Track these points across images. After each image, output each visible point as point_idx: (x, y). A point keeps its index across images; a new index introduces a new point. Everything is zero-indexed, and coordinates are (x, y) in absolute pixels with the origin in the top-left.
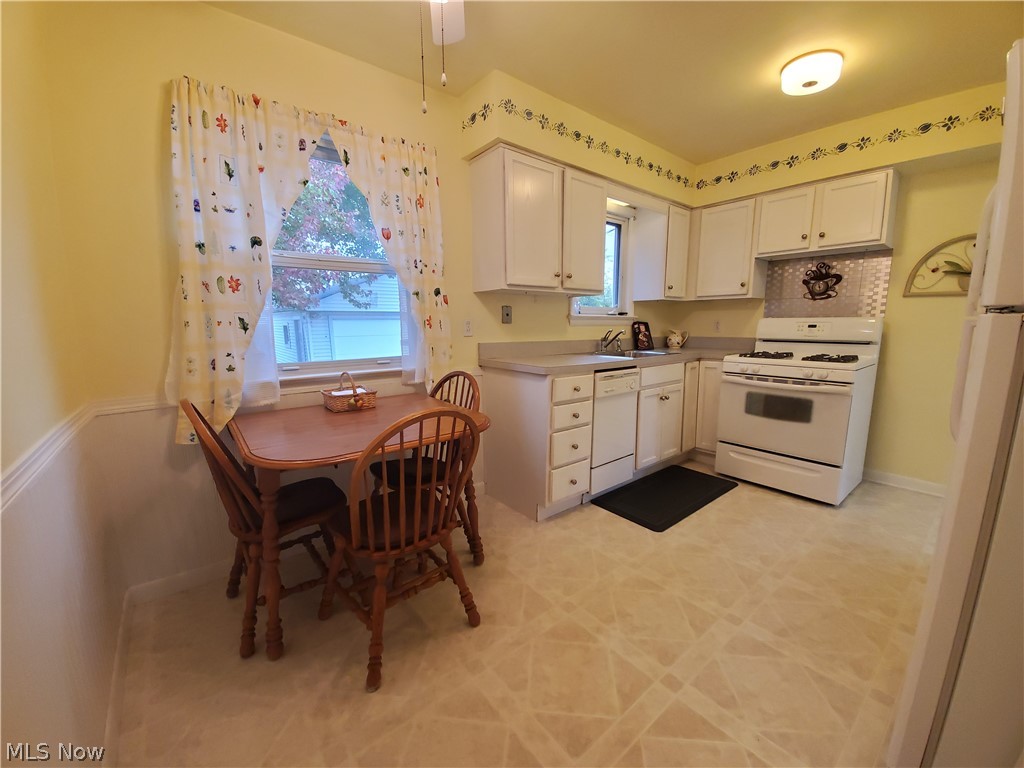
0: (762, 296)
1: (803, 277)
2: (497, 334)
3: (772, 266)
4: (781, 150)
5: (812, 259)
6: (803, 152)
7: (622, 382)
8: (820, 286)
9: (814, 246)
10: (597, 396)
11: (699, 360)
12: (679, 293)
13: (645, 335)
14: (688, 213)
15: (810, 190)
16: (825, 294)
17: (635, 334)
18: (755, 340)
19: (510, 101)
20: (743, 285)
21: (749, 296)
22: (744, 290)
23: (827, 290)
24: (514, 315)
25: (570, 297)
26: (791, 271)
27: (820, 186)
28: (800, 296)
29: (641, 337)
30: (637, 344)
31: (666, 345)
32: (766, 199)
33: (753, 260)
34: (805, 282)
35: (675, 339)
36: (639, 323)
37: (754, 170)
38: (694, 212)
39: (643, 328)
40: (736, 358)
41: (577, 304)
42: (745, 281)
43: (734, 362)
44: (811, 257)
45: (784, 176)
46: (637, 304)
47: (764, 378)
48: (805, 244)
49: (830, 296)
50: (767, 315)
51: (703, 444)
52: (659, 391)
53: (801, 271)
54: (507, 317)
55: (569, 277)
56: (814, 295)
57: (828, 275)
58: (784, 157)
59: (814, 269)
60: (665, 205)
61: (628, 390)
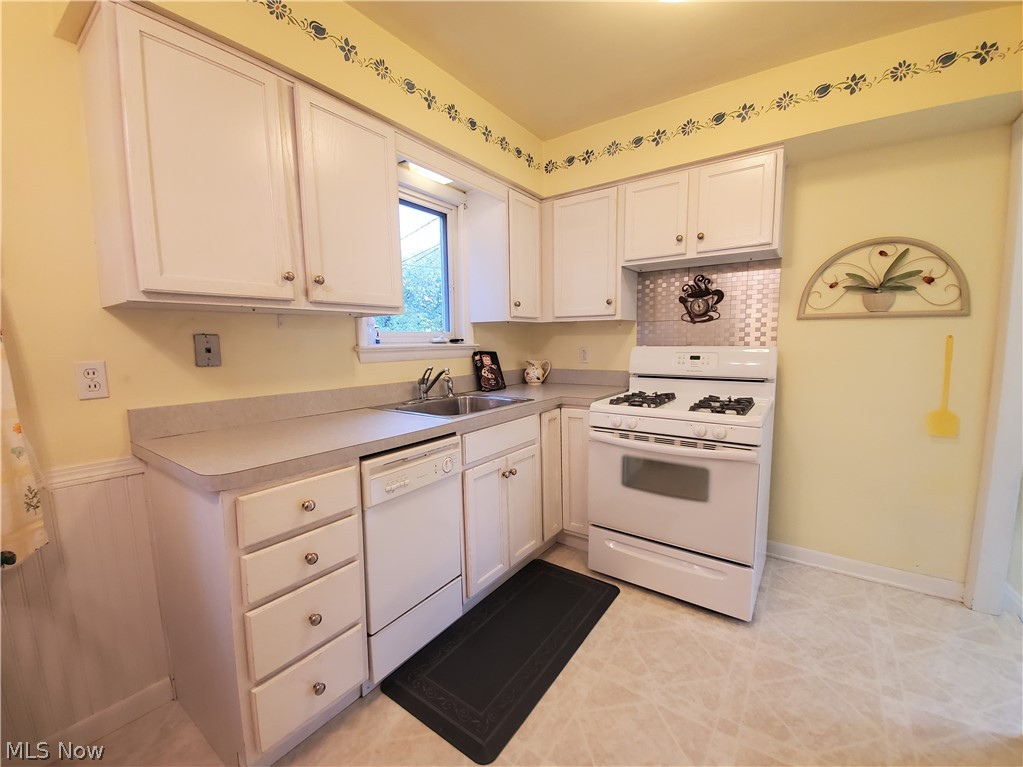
0: (633, 317)
1: (679, 293)
2: (185, 388)
3: (642, 276)
4: (644, 122)
5: (688, 270)
6: (672, 126)
8: (699, 305)
9: (692, 251)
10: (368, 503)
11: (560, 406)
12: (529, 311)
13: (491, 371)
14: (536, 204)
15: (682, 176)
16: (705, 316)
17: (478, 368)
18: (627, 375)
20: (609, 303)
21: (616, 318)
22: (610, 310)
23: (708, 311)
24: (226, 350)
26: (664, 285)
27: (694, 171)
28: (676, 318)
29: (485, 373)
30: (480, 383)
31: (523, 381)
32: (631, 187)
33: (620, 270)
34: (682, 300)
35: (534, 373)
36: (482, 353)
37: (613, 148)
38: (547, 205)
39: (487, 360)
40: (604, 405)
41: (370, 328)
42: (612, 298)
43: (603, 411)
44: (686, 268)
45: (650, 157)
46: (478, 326)
47: (642, 436)
48: (680, 248)
49: (711, 319)
50: (641, 342)
51: (573, 526)
52: (500, 464)
53: (676, 286)
54: (207, 355)
55: (319, 282)
56: (694, 318)
57: (707, 292)
58: (648, 132)
59: (691, 283)
60: (501, 189)
61: (440, 475)
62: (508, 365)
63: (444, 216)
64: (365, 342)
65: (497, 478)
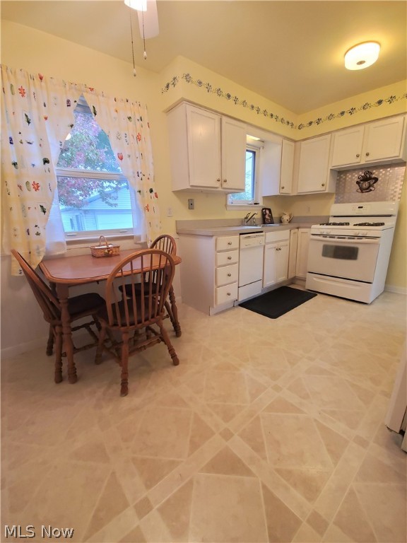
0: (333, 191)
1: (356, 180)
2: (186, 215)
3: (340, 173)
4: (346, 105)
5: (362, 169)
6: (358, 106)
7: (255, 240)
8: (366, 185)
9: (363, 161)
10: (241, 247)
11: (298, 228)
12: (288, 191)
13: (269, 216)
14: (293, 144)
15: (361, 128)
16: (368, 189)
17: (264, 215)
18: (329, 216)
19: (188, 75)
20: (323, 185)
21: (327, 191)
22: (323, 188)
23: (369, 187)
24: (196, 204)
25: (226, 194)
26: (350, 176)
27: (367, 125)
28: (355, 191)
29: (267, 217)
30: (264, 221)
31: (281, 222)
32: (337, 134)
33: (329, 171)
34: (358, 183)
35: (286, 218)
36: (266, 209)
37: (331, 117)
38: (298, 143)
39: (267, 212)
40: (318, 226)
41: (231, 198)
42: (324, 183)
43: (317, 228)
44: (361, 168)
45: (347, 120)
46: (265, 198)
47: (332, 237)
48: (358, 160)
49: (371, 190)
50: (336, 202)
51: (300, 275)
52: (275, 245)
53: (355, 177)
54: (191, 205)
55: (225, 181)
56: (362, 190)
57: (370, 178)
58: (347, 109)
59: (363, 175)
60: (279, 139)
61: (258, 245)
62: (275, 215)
63: (254, 153)
64: (229, 203)
65: (274, 250)
